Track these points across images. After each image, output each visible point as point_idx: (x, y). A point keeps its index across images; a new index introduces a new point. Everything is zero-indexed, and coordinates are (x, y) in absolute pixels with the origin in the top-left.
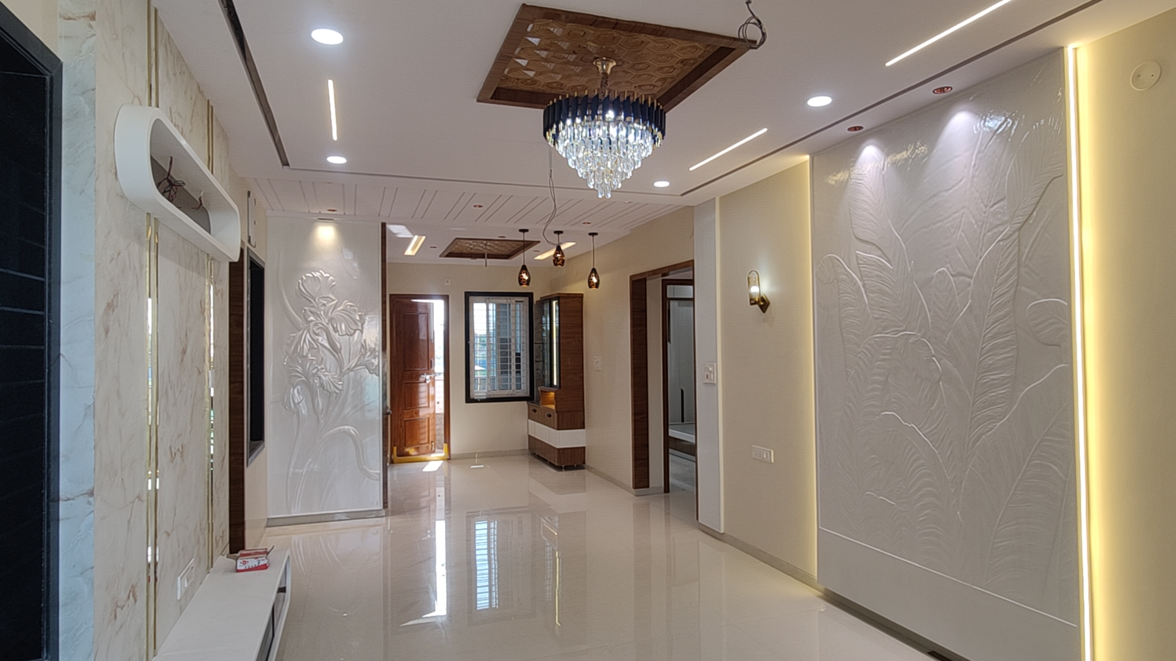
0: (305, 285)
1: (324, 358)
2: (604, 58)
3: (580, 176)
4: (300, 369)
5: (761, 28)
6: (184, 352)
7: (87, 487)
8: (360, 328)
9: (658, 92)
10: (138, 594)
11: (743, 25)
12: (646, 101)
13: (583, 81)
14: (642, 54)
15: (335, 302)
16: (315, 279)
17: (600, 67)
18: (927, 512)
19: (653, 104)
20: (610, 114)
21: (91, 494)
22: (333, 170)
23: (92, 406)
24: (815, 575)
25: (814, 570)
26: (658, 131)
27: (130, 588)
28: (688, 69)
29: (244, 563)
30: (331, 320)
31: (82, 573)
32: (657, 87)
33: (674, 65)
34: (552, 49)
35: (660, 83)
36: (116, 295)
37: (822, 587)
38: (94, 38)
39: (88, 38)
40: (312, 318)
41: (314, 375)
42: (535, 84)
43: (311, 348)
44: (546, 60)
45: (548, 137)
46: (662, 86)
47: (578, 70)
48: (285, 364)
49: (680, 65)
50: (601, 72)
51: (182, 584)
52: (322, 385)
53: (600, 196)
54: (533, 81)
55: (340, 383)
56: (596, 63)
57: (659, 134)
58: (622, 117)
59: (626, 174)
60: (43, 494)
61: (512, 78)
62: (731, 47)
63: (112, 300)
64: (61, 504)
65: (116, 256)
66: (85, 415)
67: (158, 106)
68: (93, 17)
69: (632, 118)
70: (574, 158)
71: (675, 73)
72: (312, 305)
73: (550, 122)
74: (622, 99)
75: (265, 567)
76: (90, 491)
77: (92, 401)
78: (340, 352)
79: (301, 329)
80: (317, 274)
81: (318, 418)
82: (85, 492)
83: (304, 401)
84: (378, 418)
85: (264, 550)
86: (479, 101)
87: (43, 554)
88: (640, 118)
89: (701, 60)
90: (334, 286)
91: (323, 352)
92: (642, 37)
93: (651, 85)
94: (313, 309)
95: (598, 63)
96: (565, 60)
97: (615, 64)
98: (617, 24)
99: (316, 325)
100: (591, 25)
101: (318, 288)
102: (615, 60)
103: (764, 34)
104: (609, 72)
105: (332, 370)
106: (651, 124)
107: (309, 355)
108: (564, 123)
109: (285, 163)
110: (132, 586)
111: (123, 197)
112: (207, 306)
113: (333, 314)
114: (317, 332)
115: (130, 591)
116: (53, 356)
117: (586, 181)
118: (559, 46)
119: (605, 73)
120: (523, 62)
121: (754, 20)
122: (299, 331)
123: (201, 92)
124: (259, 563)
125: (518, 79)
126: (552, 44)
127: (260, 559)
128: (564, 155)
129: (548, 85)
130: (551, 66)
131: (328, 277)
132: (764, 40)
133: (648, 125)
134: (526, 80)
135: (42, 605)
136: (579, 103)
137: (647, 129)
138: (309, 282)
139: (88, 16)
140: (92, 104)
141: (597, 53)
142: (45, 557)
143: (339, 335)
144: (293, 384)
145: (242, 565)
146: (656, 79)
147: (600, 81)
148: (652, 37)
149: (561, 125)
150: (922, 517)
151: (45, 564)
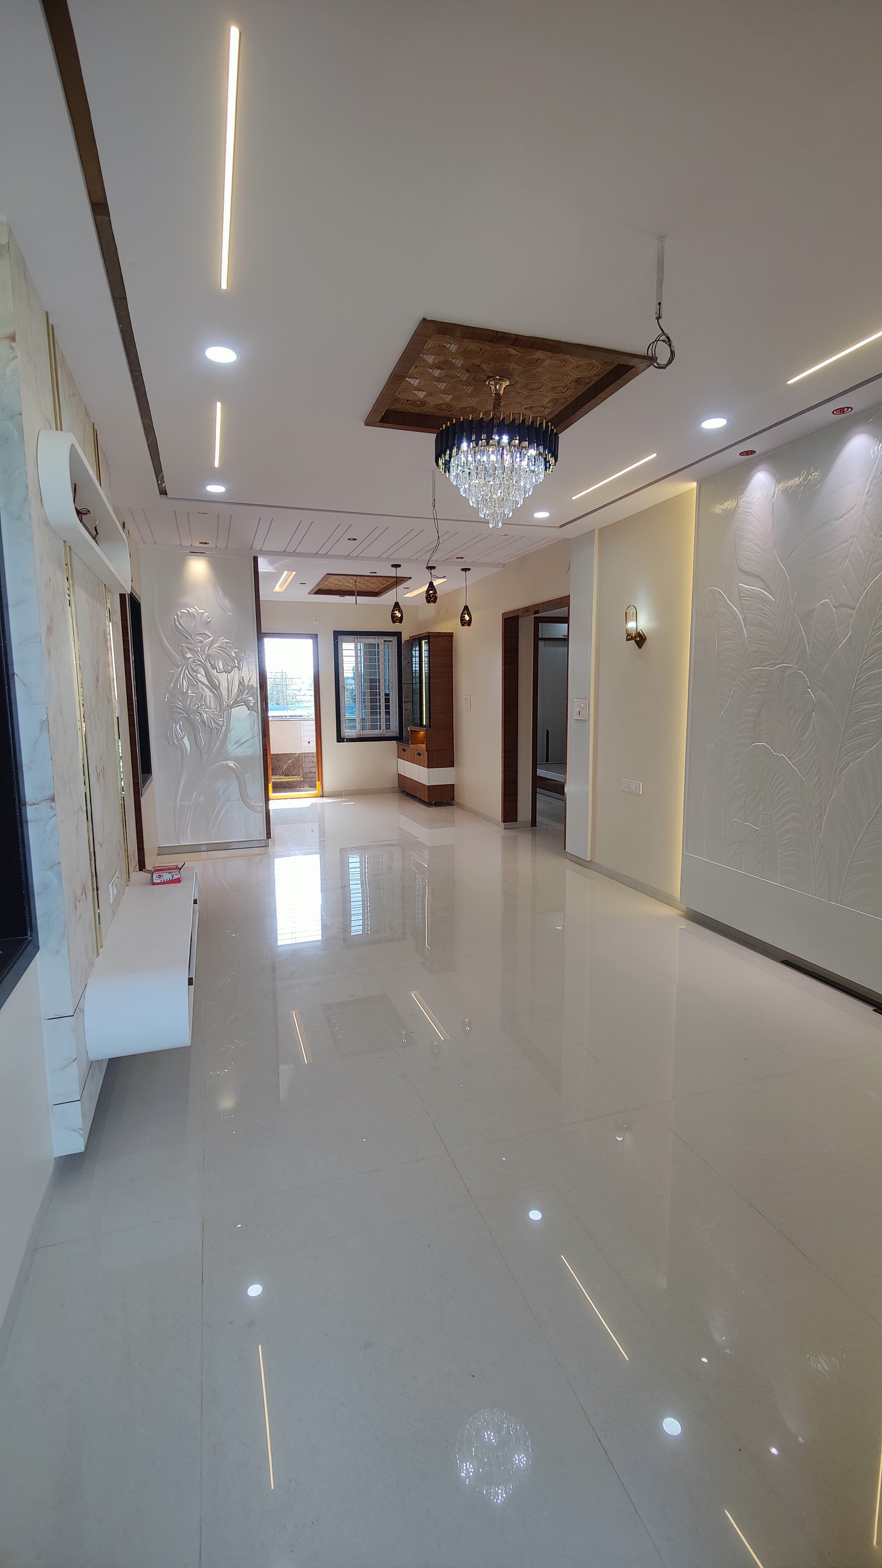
0: (181, 621)
1: (204, 694)
2: (498, 377)
3: (471, 504)
4: (180, 705)
5: (670, 345)
6: (98, 680)
7: (48, 793)
8: (237, 665)
9: (549, 414)
10: (87, 892)
11: (654, 342)
12: (541, 424)
13: (472, 402)
14: (536, 373)
15: (212, 638)
16: (190, 615)
17: (493, 388)
18: (789, 836)
19: (547, 426)
20: (505, 439)
21: (52, 799)
22: (213, 500)
23: (46, 721)
24: (678, 895)
25: (676, 891)
26: (551, 457)
27: (82, 885)
28: (582, 389)
29: (160, 877)
30: (208, 657)
31: (51, 868)
32: (549, 408)
33: (568, 384)
34: (445, 367)
35: (551, 404)
36: (52, 619)
37: (683, 907)
38: (16, 360)
39: (10, 360)
40: (189, 655)
41: (195, 711)
42: (424, 406)
43: (190, 684)
44: (439, 380)
45: (440, 462)
46: (553, 407)
47: (470, 389)
48: (166, 700)
49: (574, 384)
50: (494, 392)
51: (113, 891)
52: (203, 721)
53: (491, 526)
54: (423, 403)
55: (220, 719)
56: (489, 383)
57: (552, 460)
58: (517, 441)
59: (517, 503)
60: (14, 798)
61: (402, 399)
62: (630, 364)
63: (50, 624)
64: (28, 807)
65: (48, 582)
66: (41, 729)
67: (61, 430)
68: (13, 338)
69: (527, 442)
70: (467, 486)
71: (568, 393)
72: (188, 641)
73: (444, 448)
74: (517, 422)
75: (178, 881)
76: (51, 797)
77: (46, 717)
78: (220, 689)
79: (180, 665)
80: (192, 610)
81: (201, 752)
82: (47, 798)
83: (186, 737)
84: (259, 754)
85: (176, 867)
86: (367, 424)
87: (20, 849)
88: (534, 443)
89: (596, 379)
90: (209, 622)
91: (202, 687)
92: (539, 354)
93: (542, 406)
94: (190, 646)
95: (491, 383)
96: (458, 379)
97: (508, 383)
98: (516, 339)
99: (194, 661)
100: (490, 342)
101: (194, 625)
102: (509, 379)
103: (672, 352)
104: (502, 392)
105: (212, 706)
106: (544, 449)
107: (189, 691)
108: (459, 448)
109: (163, 492)
110: (84, 885)
111: (47, 523)
112: (108, 637)
113: (209, 651)
114: (195, 668)
115: (83, 889)
116: (10, 674)
117: (477, 510)
118: (454, 364)
119: (498, 394)
120: (415, 382)
121: (663, 338)
122: (178, 668)
123: (87, 415)
124: (173, 877)
125: (407, 401)
126: (446, 361)
127: (174, 873)
128: (454, 483)
129: (437, 406)
130: (442, 386)
131: (203, 613)
132: (672, 360)
133: (542, 450)
134: (415, 401)
135: (23, 892)
136: (474, 426)
137: (540, 454)
138: (185, 619)
139: (9, 337)
140: (21, 429)
141: (491, 372)
142: (21, 852)
143: (217, 671)
144: (175, 720)
145: (157, 878)
146: (548, 399)
147: (492, 402)
148: (549, 354)
149: (455, 450)
150: (785, 840)
151: (22, 858)
